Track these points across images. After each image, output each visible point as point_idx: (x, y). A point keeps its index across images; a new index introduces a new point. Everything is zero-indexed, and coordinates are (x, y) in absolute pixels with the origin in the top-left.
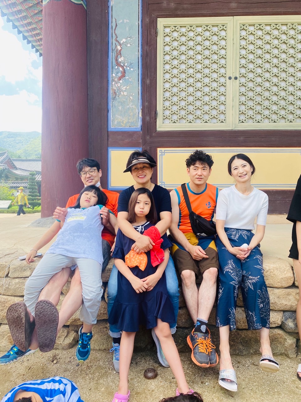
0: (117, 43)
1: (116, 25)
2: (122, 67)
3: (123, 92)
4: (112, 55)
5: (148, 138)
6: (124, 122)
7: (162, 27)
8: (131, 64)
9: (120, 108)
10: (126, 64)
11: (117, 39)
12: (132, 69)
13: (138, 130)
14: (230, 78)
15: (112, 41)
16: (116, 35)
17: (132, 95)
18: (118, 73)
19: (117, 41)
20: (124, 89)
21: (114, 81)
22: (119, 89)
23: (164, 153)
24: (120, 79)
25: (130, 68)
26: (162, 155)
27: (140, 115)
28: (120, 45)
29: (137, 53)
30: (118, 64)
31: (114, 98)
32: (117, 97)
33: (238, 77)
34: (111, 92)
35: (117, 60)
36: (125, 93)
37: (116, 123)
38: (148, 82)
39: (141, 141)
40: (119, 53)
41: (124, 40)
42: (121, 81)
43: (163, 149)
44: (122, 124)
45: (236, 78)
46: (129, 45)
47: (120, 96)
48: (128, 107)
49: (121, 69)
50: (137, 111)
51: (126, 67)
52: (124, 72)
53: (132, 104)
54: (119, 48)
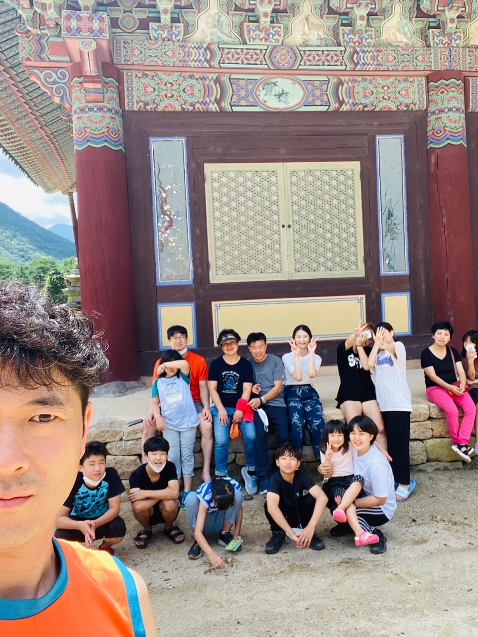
0: (161, 190)
1: (160, 171)
2: (169, 216)
3: (171, 242)
4: (156, 203)
5: (201, 291)
6: (174, 275)
7: (210, 172)
8: (178, 212)
9: (169, 260)
10: (173, 213)
11: (162, 185)
12: (179, 218)
13: (189, 283)
14: (283, 226)
15: (155, 188)
16: (159, 180)
17: (181, 247)
18: (164, 222)
19: (161, 187)
20: (171, 239)
21: (160, 231)
22: (166, 239)
23: (220, 306)
24: (167, 229)
25: (177, 217)
26: (217, 309)
27: (191, 267)
28: (165, 191)
29: (184, 201)
30: (164, 213)
31: (161, 250)
32: (165, 249)
33: (291, 224)
34: (157, 243)
35: (162, 208)
36: (174, 245)
37: (165, 276)
38: (198, 231)
39: (194, 295)
40: (164, 201)
41: (169, 187)
42: (168, 232)
43: (218, 303)
44: (172, 278)
45: (289, 226)
46: (175, 192)
47: (168, 247)
48: (177, 259)
49: (167, 218)
50: (187, 263)
51: (173, 215)
52: (171, 223)
53: (181, 255)
54: (164, 195)
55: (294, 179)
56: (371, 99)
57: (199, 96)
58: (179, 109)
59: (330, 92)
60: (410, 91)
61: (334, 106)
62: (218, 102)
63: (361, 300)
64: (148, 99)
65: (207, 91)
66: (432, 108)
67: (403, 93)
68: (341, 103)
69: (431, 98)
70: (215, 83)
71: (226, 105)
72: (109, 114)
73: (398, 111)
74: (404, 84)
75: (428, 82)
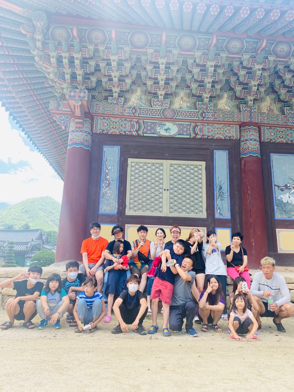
0: (106, 169)
1: (106, 160)
2: (108, 181)
3: (108, 194)
4: (103, 175)
5: (120, 218)
6: (108, 210)
7: (130, 163)
8: (113, 180)
9: (106, 202)
10: (110, 180)
11: (107, 167)
12: (113, 183)
13: (115, 214)
14: (165, 190)
15: (104, 168)
16: (106, 165)
17: (113, 196)
18: (105, 184)
19: (106, 168)
20: (108, 192)
21: (103, 188)
22: (106, 192)
23: (129, 227)
24: (107, 187)
25: (113, 182)
26: (128, 228)
27: (117, 207)
28: (108, 170)
29: (116, 175)
30: (106, 179)
31: (103, 197)
32: (104, 196)
33: (169, 189)
34: (101, 194)
35: (105, 177)
36: (109, 195)
37: (103, 210)
38: (122, 189)
39: (116, 220)
40: (107, 174)
41: (110, 168)
42: (107, 188)
43: (129, 225)
44: (106, 211)
45: (168, 190)
46: (112, 170)
47: (106, 196)
48: (110, 202)
49: (107, 182)
50: (115, 204)
51: (110, 181)
52: (109, 184)
53: (112, 200)
54: (107, 171)
55: (172, 168)
56: (212, 133)
57: (128, 128)
58: (118, 133)
59: (191, 130)
60: (231, 131)
61: (193, 135)
62: (137, 131)
63: (204, 230)
64: (104, 128)
65: (132, 126)
66: (242, 139)
67: (228, 131)
68: (197, 134)
69: (242, 134)
70: (136, 123)
71: (140, 133)
72: (85, 134)
73: (225, 139)
74: (228, 128)
75: (240, 127)
